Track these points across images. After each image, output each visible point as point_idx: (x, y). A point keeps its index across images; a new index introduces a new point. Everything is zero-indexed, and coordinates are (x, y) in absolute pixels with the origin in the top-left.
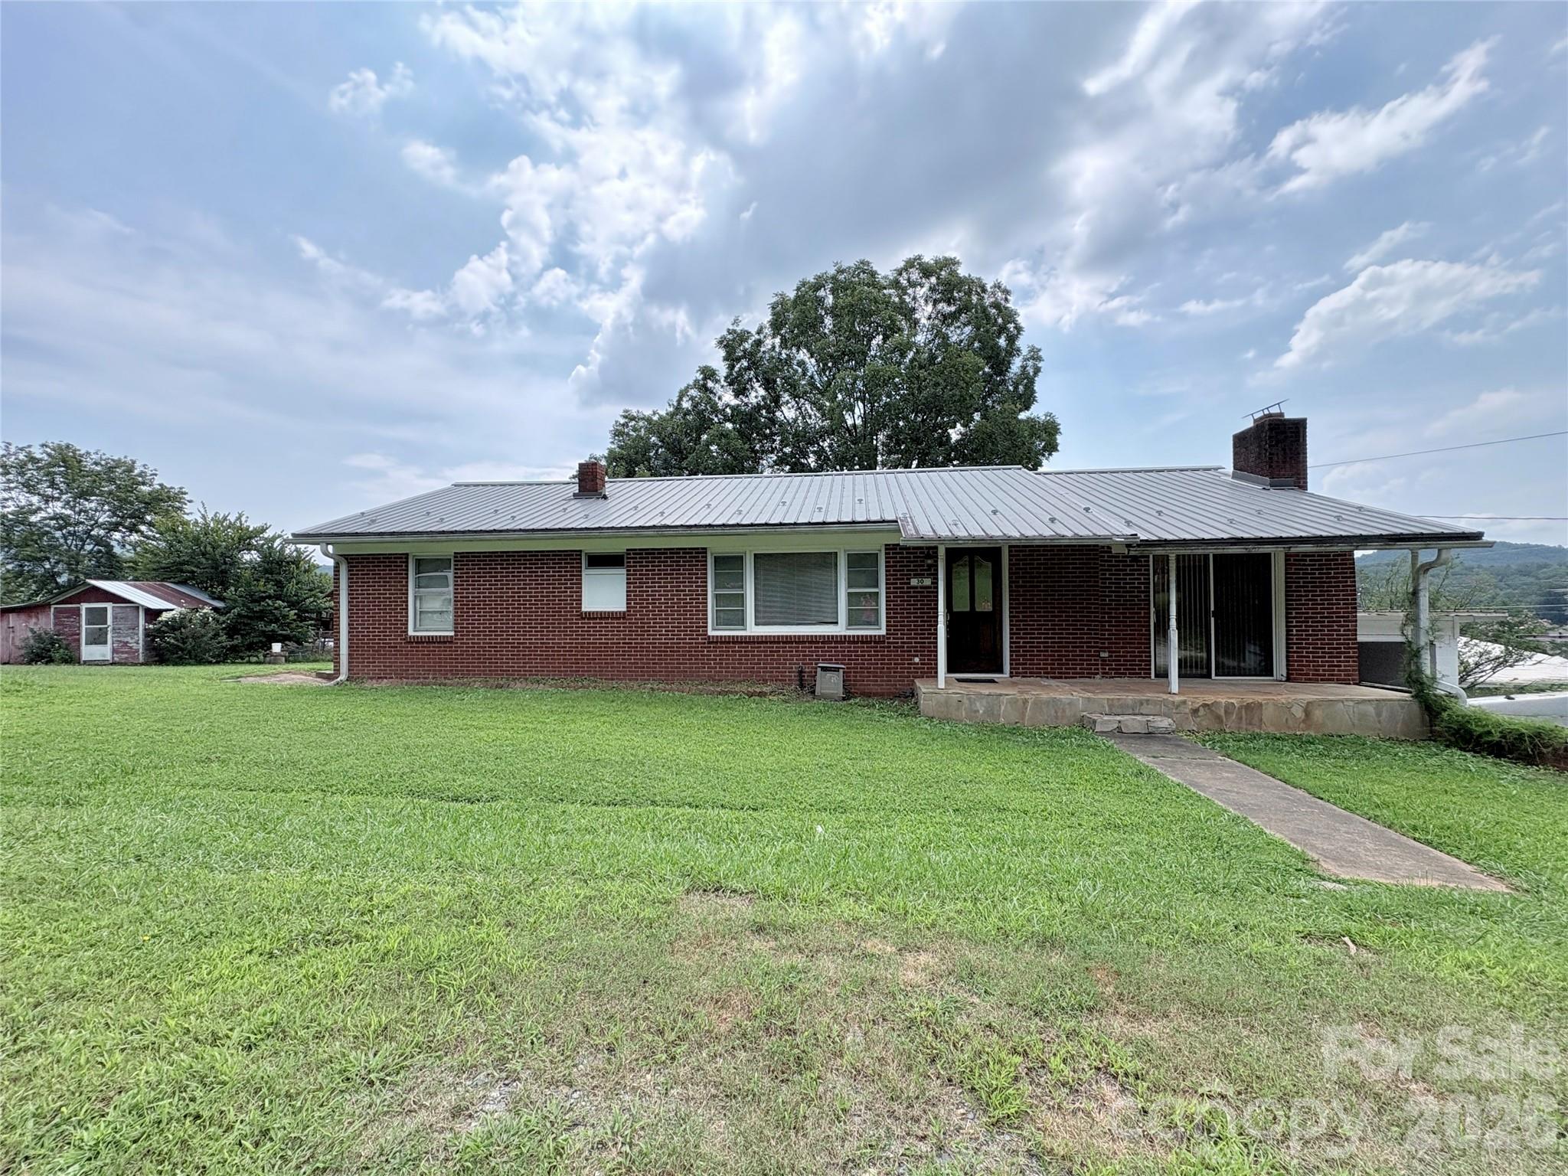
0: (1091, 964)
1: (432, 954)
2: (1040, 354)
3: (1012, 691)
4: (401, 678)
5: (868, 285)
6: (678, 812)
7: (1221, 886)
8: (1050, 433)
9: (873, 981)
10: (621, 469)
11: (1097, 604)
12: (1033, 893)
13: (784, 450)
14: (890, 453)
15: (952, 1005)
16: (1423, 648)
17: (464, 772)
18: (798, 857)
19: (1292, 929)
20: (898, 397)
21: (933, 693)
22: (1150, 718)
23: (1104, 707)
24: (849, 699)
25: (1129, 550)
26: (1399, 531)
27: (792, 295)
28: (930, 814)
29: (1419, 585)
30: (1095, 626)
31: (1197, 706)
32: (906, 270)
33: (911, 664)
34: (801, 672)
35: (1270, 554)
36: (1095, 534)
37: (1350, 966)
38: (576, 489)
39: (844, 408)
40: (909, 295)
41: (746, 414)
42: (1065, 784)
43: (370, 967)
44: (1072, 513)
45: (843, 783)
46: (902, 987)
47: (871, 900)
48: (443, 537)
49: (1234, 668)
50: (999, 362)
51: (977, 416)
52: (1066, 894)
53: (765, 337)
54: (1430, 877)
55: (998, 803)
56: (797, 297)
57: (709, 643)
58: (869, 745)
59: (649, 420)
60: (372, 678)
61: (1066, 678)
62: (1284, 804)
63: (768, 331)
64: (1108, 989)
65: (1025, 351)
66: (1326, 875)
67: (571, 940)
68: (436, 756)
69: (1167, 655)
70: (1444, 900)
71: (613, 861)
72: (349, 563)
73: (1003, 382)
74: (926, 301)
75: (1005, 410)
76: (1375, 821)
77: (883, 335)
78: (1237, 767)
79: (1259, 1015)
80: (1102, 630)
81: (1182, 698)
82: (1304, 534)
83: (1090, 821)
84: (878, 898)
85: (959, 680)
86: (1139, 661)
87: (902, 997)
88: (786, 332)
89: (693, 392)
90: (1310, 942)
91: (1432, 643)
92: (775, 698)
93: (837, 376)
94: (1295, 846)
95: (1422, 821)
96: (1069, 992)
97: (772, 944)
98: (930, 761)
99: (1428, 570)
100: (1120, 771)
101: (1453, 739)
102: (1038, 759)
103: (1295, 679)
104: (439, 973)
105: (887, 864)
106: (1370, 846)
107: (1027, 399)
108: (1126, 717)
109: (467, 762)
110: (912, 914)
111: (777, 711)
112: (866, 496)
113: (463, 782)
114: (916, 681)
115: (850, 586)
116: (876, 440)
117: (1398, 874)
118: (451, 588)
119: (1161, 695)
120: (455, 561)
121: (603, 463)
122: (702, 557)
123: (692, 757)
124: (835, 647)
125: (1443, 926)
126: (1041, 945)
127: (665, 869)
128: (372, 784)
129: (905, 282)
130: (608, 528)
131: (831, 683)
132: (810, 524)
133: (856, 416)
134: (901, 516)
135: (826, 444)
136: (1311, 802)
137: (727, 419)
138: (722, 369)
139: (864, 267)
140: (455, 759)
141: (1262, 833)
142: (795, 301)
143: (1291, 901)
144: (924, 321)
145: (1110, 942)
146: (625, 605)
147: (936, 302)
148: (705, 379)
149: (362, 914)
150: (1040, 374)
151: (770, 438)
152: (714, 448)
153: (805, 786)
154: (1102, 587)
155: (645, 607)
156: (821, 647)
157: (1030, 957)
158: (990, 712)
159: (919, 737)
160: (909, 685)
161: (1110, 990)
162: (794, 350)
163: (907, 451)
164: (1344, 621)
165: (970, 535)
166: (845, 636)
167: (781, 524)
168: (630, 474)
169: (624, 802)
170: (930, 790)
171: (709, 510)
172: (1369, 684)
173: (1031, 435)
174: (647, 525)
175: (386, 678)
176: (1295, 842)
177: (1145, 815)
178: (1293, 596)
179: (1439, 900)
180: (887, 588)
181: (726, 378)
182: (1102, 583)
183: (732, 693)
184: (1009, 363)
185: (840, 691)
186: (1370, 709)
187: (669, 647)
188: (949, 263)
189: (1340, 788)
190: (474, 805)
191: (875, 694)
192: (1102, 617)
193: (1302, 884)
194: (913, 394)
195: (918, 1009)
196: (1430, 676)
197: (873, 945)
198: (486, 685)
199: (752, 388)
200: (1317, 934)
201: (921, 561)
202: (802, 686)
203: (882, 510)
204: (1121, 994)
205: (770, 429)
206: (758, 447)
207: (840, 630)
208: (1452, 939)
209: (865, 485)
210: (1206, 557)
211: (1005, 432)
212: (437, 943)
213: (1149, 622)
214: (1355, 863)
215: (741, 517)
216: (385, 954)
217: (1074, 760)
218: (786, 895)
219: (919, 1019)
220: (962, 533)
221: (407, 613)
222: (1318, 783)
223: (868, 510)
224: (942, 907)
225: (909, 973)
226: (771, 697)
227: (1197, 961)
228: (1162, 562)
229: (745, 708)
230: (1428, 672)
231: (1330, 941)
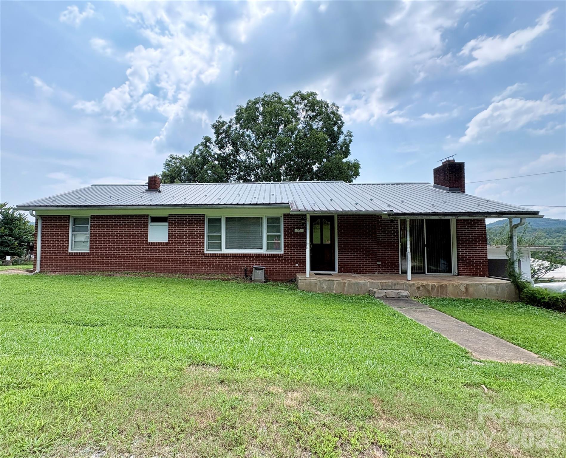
0: (371, 397)
1: (68, 393)
2: (352, 134)
3: (339, 279)
4: (64, 272)
5: (278, 103)
6: (188, 331)
7: (429, 363)
8: (356, 168)
9: (272, 405)
10: (168, 180)
11: (376, 241)
12: (346, 366)
13: (241, 173)
14: (287, 175)
15: (308, 415)
16: (515, 261)
17: (90, 313)
18: (241, 350)
19: (460, 381)
20: (290, 151)
21: (304, 279)
22: (399, 291)
23: (379, 286)
24: (267, 282)
25: (389, 217)
26: (504, 210)
27: (245, 106)
28: (301, 332)
29: (513, 234)
30: (375, 250)
31: (419, 286)
32: (294, 97)
33: (295, 267)
34: (246, 270)
35: (450, 220)
36: (374, 210)
37: (485, 398)
38: (147, 188)
39: (267, 155)
40: (296, 107)
41: (224, 158)
42: (361, 319)
43: (38, 399)
44: (365, 201)
45: (263, 318)
46: (286, 407)
47: (273, 369)
48: (86, 208)
49: (435, 270)
50: (334, 137)
51: (325, 160)
52: (360, 367)
53: (233, 124)
54: (519, 359)
55: (332, 327)
56: (247, 107)
57: (205, 257)
58: (275, 302)
59: (181, 159)
60: (51, 272)
61: (362, 273)
62: (456, 328)
63: (234, 121)
64: (378, 408)
65: (345, 133)
66: (475, 359)
67: (134, 386)
68: (78, 306)
69: (406, 265)
70: (525, 369)
71: (156, 352)
72: (42, 219)
73: (336, 146)
74: (303, 110)
75: (337, 157)
76: (496, 336)
77: (284, 124)
78: (437, 312)
79: (445, 419)
80: (378, 252)
81: (413, 282)
82: (464, 211)
83: (372, 335)
84: (276, 368)
85: (316, 274)
86: (394, 266)
87: (285, 412)
88: (242, 122)
89: (201, 148)
90: (467, 387)
91: (519, 260)
92: (234, 281)
93: (264, 141)
94: (461, 346)
95: (516, 335)
96: (360, 409)
97: (227, 388)
98: (302, 309)
99: (516, 227)
100: (386, 314)
101: (529, 301)
102: (350, 309)
103: (461, 274)
104: (71, 401)
105: (281, 354)
106: (494, 346)
107: (346, 153)
108: (389, 291)
109: (92, 309)
110: (291, 375)
111: (235, 287)
112: (276, 193)
113: (89, 317)
114: (297, 274)
115: (268, 232)
116: (281, 169)
117: (506, 358)
118: (89, 232)
119: (404, 281)
120: (91, 219)
121: (160, 177)
122: (202, 218)
123: (196, 307)
124: (261, 259)
125: (525, 380)
126: (349, 389)
127: (180, 355)
128: (47, 318)
129: (294, 102)
130: (160, 205)
131: (259, 275)
132: (250, 204)
133: (272, 159)
134: (291, 201)
135: (259, 171)
136: (468, 327)
137: (215, 159)
138: (214, 138)
139: (276, 95)
140: (87, 307)
141: (447, 340)
142: (246, 109)
143: (459, 370)
144: (302, 119)
145: (379, 387)
146: (168, 240)
147: (307, 111)
148: (206, 142)
149: (37, 375)
150: (352, 142)
151: (234, 168)
152: (209, 172)
153: (246, 320)
154: (378, 234)
155: (176, 241)
156: (255, 259)
157: (343, 394)
158: (329, 288)
159: (298, 299)
160: (294, 276)
161: (379, 408)
162: (246, 130)
163: (294, 174)
164: (482, 249)
165: (320, 210)
166: (265, 254)
167: (238, 204)
168: (172, 182)
169: (164, 327)
170: (302, 322)
171: (206, 198)
172: (492, 277)
173: (348, 169)
174: (178, 204)
175: (58, 271)
176: (461, 345)
177: (396, 333)
178: (460, 238)
179: (523, 369)
180: (284, 233)
181: (215, 141)
182: (378, 232)
183: (215, 279)
184: (339, 137)
185: (263, 279)
186: (493, 288)
187: (187, 258)
188: (313, 94)
189: (480, 321)
190: (94, 328)
191: (278, 280)
192: (378, 247)
193: (464, 363)
194: (297, 150)
195: (292, 417)
196: (518, 273)
197: (273, 389)
198: (103, 275)
199: (227, 146)
200: (470, 384)
201: (299, 221)
202: (246, 276)
203: (282, 199)
204: (384, 410)
205: (234, 164)
206: (229, 172)
207: (263, 251)
208: (529, 386)
209: (275, 188)
210: (423, 220)
211: (337, 167)
212: (71, 388)
213: (398, 249)
214: (487, 354)
215: (220, 201)
216: (47, 393)
217: (366, 309)
218: (235, 367)
219: (292, 421)
220: (317, 209)
221: (68, 242)
222: (471, 319)
223: (276, 199)
224: (305, 372)
225: (289, 401)
226: (232, 281)
227: (418, 395)
228: (404, 222)
229: (220, 286)
230: (517, 271)
231: (476, 387)
